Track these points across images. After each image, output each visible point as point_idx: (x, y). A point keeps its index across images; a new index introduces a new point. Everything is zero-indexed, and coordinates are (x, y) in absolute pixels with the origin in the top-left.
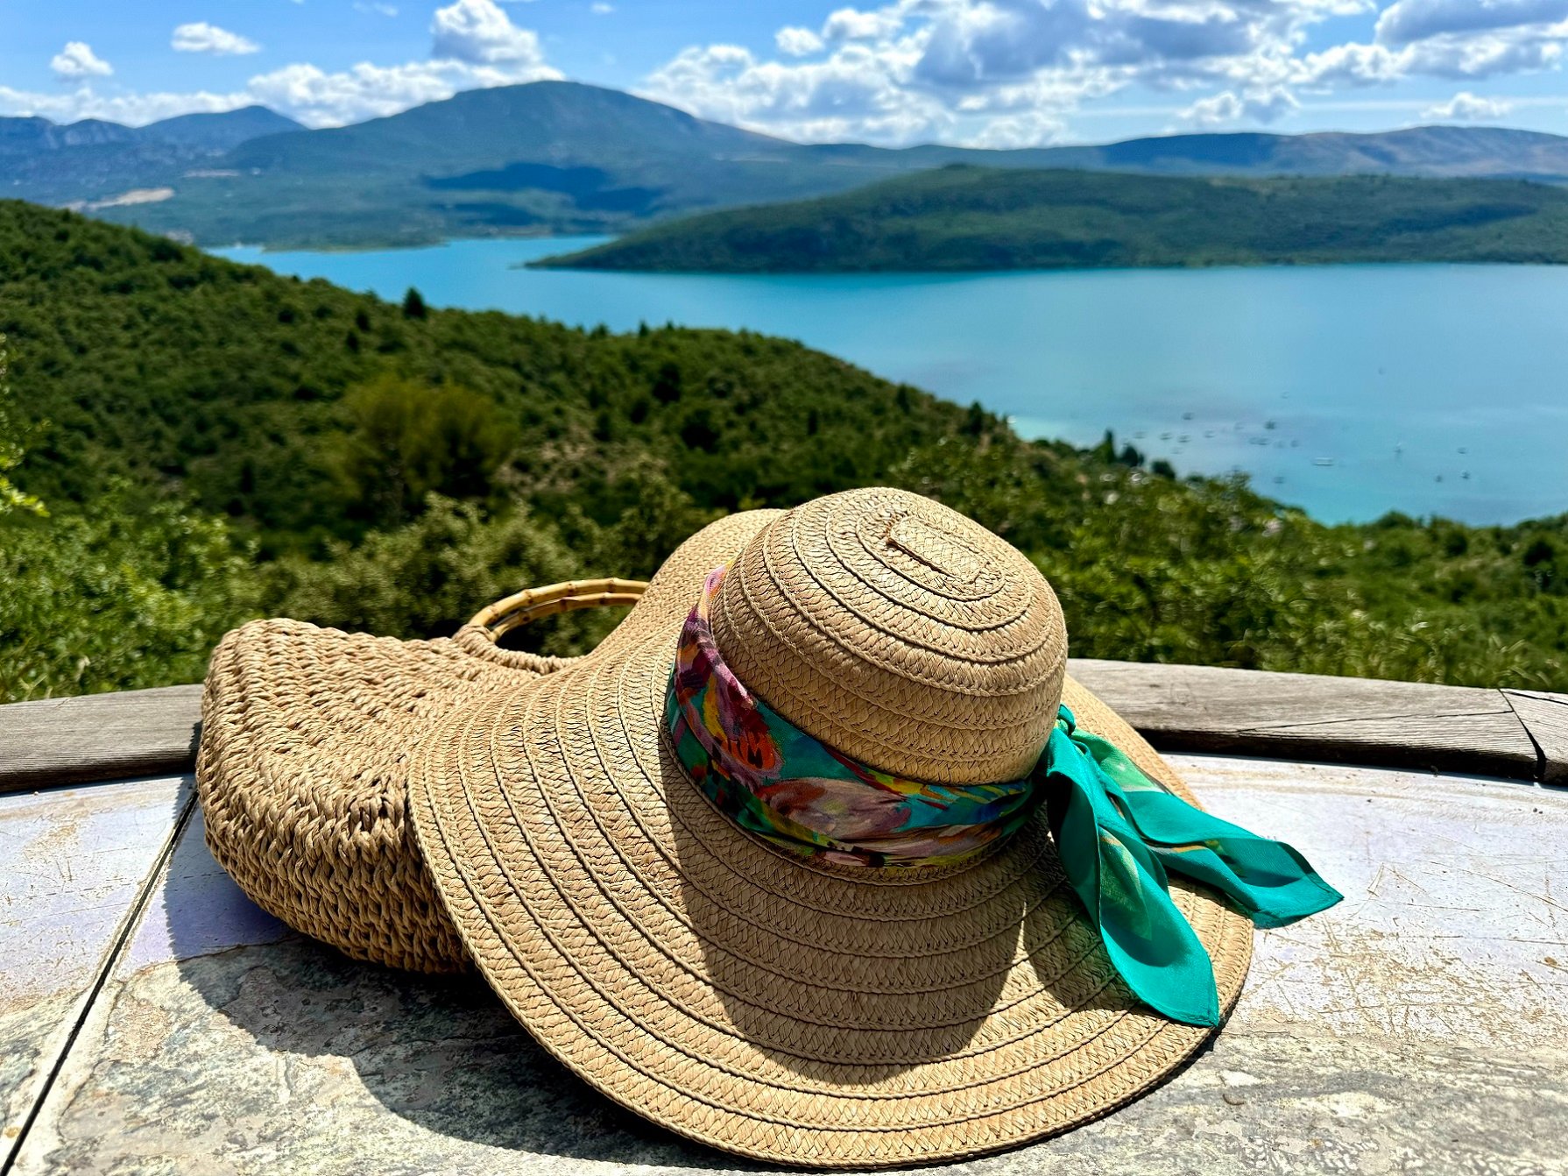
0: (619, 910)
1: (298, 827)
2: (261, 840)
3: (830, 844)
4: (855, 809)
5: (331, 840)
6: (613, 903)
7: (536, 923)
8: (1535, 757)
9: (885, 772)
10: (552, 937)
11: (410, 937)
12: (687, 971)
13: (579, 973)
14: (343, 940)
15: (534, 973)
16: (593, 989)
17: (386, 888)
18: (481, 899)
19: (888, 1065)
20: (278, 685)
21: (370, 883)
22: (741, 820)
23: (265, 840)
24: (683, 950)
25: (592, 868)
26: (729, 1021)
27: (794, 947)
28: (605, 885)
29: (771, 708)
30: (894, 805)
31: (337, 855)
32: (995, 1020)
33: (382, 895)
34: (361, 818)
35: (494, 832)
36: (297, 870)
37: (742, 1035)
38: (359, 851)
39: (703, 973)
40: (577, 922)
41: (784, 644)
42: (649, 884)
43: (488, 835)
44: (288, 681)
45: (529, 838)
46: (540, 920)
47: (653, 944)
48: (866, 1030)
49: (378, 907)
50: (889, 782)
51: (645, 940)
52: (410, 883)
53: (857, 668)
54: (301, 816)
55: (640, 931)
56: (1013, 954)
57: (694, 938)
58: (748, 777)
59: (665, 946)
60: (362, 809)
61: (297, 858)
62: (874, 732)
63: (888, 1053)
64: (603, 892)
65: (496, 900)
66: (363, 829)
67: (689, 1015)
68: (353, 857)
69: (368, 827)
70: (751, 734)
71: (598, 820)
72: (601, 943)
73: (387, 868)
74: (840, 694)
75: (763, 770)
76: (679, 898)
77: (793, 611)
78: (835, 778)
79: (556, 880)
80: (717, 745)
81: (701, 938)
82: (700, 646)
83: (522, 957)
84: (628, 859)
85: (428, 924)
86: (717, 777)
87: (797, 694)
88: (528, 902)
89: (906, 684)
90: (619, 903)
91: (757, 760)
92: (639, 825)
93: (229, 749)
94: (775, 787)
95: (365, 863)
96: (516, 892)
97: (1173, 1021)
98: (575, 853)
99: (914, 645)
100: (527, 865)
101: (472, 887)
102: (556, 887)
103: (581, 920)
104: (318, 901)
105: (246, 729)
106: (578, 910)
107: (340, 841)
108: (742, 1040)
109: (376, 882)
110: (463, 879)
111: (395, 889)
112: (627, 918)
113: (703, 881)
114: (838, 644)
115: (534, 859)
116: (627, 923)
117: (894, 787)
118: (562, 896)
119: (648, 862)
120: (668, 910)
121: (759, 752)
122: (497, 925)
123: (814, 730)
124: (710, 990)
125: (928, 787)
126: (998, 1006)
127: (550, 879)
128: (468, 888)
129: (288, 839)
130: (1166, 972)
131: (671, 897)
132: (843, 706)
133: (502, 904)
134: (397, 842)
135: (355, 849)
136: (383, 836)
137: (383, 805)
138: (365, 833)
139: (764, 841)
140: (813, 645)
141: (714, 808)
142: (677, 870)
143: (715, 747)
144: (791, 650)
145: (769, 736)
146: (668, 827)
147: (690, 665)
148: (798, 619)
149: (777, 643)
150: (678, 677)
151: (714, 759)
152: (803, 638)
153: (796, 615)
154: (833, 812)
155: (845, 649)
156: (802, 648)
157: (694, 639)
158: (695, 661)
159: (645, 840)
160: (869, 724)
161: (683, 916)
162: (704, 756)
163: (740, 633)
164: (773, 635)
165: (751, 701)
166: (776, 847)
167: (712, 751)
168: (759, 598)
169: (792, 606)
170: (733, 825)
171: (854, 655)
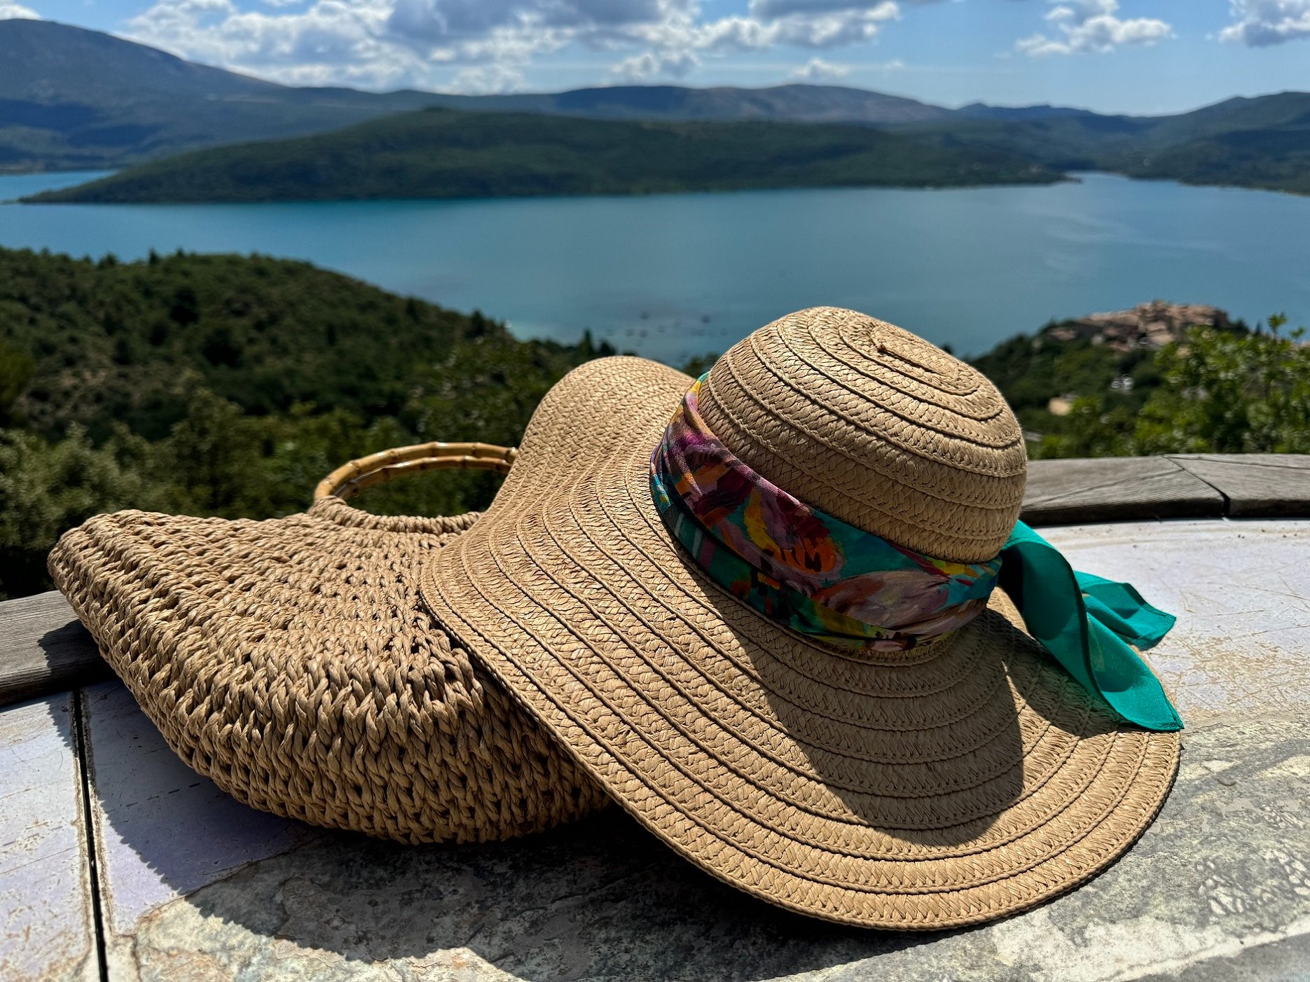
0: (725, 729)
1: (347, 710)
2: (293, 736)
3: (878, 634)
4: (908, 597)
5: (400, 717)
6: (716, 722)
7: (662, 755)
8: (1221, 498)
9: (936, 557)
10: (681, 766)
11: (498, 805)
12: (799, 774)
13: (717, 797)
14: (414, 825)
15: (680, 806)
16: (733, 809)
17: (472, 755)
18: (605, 741)
19: (979, 818)
20: (190, 575)
21: (454, 754)
22: (795, 626)
23: (299, 734)
24: (789, 755)
25: (687, 692)
26: (850, 812)
27: (872, 734)
28: (704, 707)
29: (826, 513)
30: (938, 587)
31: (410, 731)
32: (1028, 761)
33: (467, 765)
34: (427, 687)
35: (587, 674)
36: (358, 760)
37: (866, 823)
38: (436, 723)
39: (812, 773)
40: (694, 748)
41: (833, 449)
42: (740, 698)
43: (583, 677)
44: (198, 569)
45: (622, 673)
46: (665, 752)
47: (763, 755)
48: (949, 794)
49: (463, 779)
50: (941, 566)
51: (755, 753)
52: (501, 744)
53: (911, 463)
54: (346, 698)
55: (748, 744)
56: (1012, 706)
57: (792, 742)
58: (805, 582)
59: (773, 754)
60: (425, 677)
61: (353, 747)
62: (931, 520)
63: (975, 809)
64: (705, 714)
65: (619, 740)
66: (432, 699)
67: (817, 814)
68: (430, 730)
69: (439, 695)
70: (807, 541)
71: (675, 646)
72: (722, 763)
73: (472, 734)
74: (899, 488)
75: (822, 572)
76: (768, 708)
77: (834, 417)
78: (896, 569)
79: (662, 710)
80: (766, 558)
81: (799, 741)
82: (728, 465)
83: (664, 791)
84: (714, 678)
85: (523, 785)
86: (763, 589)
87: (855, 495)
88: (647, 736)
89: (953, 473)
90: (722, 722)
91: (814, 564)
92: (710, 645)
93: (183, 647)
94: (832, 586)
95: (444, 734)
96: (633, 729)
97: (1153, 731)
98: (667, 681)
99: (951, 436)
100: (631, 700)
101: (592, 732)
102: (665, 717)
103: (697, 745)
104: (385, 787)
105: (191, 623)
106: (692, 736)
107: (412, 716)
108: (867, 827)
109: (463, 754)
110: (580, 726)
111: (486, 756)
112: (734, 735)
113: (782, 688)
114: (889, 442)
115: (635, 693)
116: (734, 739)
117: (946, 571)
118: (674, 725)
119: (731, 678)
120: (763, 720)
121: (817, 556)
122: (631, 765)
123: (874, 527)
124: (822, 786)
125: (969, 567)
126: (1026, 748)
127: (657, 711)
128: (588, 734)
129: (335, 727)
130: (1130, 692)
131: (760, 708)
132: (902, 500)
133: (625, 743)
134: (479, 704)
135: (431, 721)
136: (461, 700)
137: (447, 669)
138: (437, 702)
139: (815, 641)
140: (865, 446)
141: (765, 618)
142: (758, 681)
143: (762, 559)
144: (841, 454)
145: (829, 539)
146: (735, 643)
147: (713, 486)
148: (843, 422)
149: (824, 448)
150: (697, 500)
151: (761, 572)
152: (852, 441)
153: (838, 421)
154: (890, 602)
155: (896, 446)
156: (854, 450)
157: (716, 459)
158: (720, 481)
159: (721, 658)
160: (925, 514)
161: (776, 724)
162: (747, 570)
163: (774, 446)
164: (818, 442)
165: (806, 509)
166: (826, 646)
167: (758, 565)
168: (788, 410)
169: (832, 412)
170: (786, 631)
171: (905, 451)
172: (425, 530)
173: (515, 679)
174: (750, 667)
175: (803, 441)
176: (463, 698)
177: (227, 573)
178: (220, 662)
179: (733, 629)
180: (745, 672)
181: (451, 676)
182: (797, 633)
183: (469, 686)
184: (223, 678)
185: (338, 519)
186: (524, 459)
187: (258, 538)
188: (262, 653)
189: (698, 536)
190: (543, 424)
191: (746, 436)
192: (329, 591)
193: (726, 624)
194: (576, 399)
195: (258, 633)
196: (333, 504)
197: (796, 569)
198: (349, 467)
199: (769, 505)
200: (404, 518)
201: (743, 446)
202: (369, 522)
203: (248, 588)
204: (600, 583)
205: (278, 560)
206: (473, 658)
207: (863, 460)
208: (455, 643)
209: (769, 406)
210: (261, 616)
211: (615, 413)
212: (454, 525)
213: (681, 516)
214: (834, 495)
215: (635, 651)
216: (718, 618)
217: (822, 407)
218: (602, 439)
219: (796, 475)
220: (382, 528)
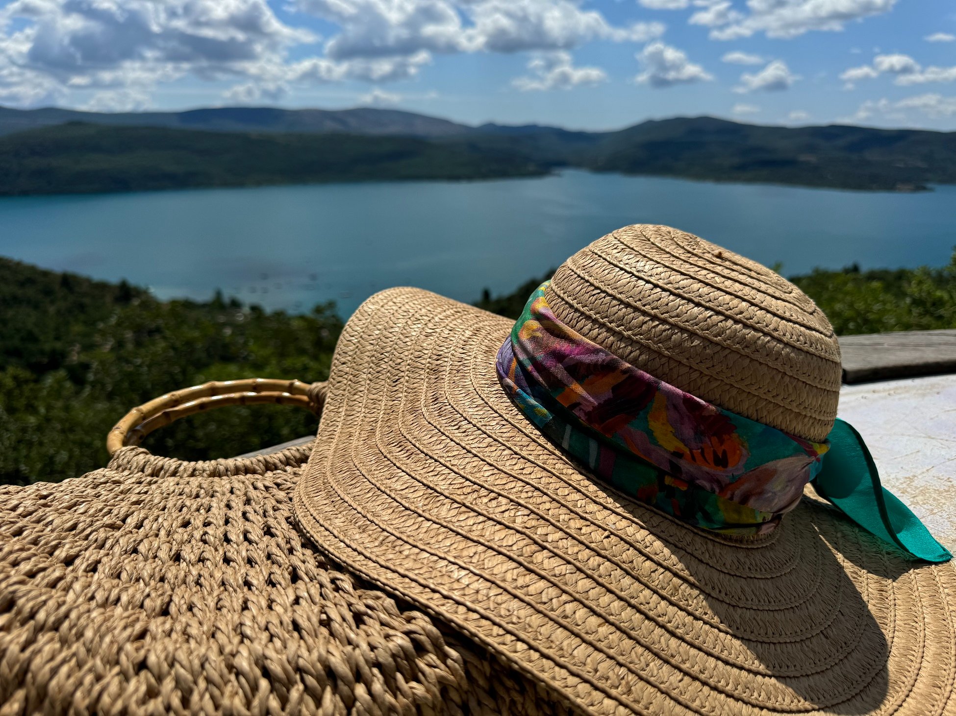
34: (398, 668)
58: (713, 479)
69: (413, 674)
75: (730, 468)
77: (721, 318)
80: (675, 460)
86: (671, 492)
91: (722, 461)
94: (737, 481)
107: (389, 707)
114: (773, 338)
121: (724, 452)
134: (462, 677)
135: (414, 709)
136: (442, 677)
137: (414, 641)
138: (414, 684)
139: (717, 535)
140: (755, 342)
141: (677, 521)
142: (697, 588)
143: (671, 462)
144: (737, 352)
145: (734, 435)
146: (666, 551)
147: (608, 394)
148: (730, 323)
149: (719, 348)
150: (590, 409)
151: (668, 474)
152: (743, 338)
153: (726, 320)
154: (779, 488)
155: (780, 341)
156: (747, 347)
157: (609, 367)
158: (615, 389)
159: (662, 570)
160: (807, 401)
161: (722, 626)
162: (653, 475)
163: (667, 349)
164: (711, 342)
165: (712, 407)
166: (725, 538)
167: (666, 467)
168: (674, 313)
169: (718, 313)
170: (695, 531)
171: (787, 344)
172: (247, 470)
173: (500, 640)
174: (686, 573)
175: (696, 342)
176: (443, 673)
177: (61, 553)
178: (99, 678)
179: (659, 538)
180: (685, 580)
181: (420, 649)
182: (703, 530)
183: (444, 657)
184: (114, 701)
185: (148, 470)
186: (337, 389)
187: (75, 505)
188: (163, 657)
189: (593, 446)
190: (350, 353)
191: (630, 341)
192: (193, 557)
193: (651, 533)
194: (380, 327)
195: (138, 627)
196: (138, 454)
197: (706, 468)
198: (133, 414)
199: (675, 407)
200: (221, 461)
201: (631, 352)
202: (185, 470)
203: (93, 568)
204: (526, 508)
205: (113, 527)
206: (437, 620)
207: (756, 356)
208: (405, 605)
209: (652, 312)
210: (129, 602)
211: (427, 336)
212: (277, 461)
213: (568, 428)
214: (734, 392)
215: (594, 579)
216: (642, 527)
217: (707, 308)
218: (423, 362)
219: (695, 375)
220: (201, 475)
